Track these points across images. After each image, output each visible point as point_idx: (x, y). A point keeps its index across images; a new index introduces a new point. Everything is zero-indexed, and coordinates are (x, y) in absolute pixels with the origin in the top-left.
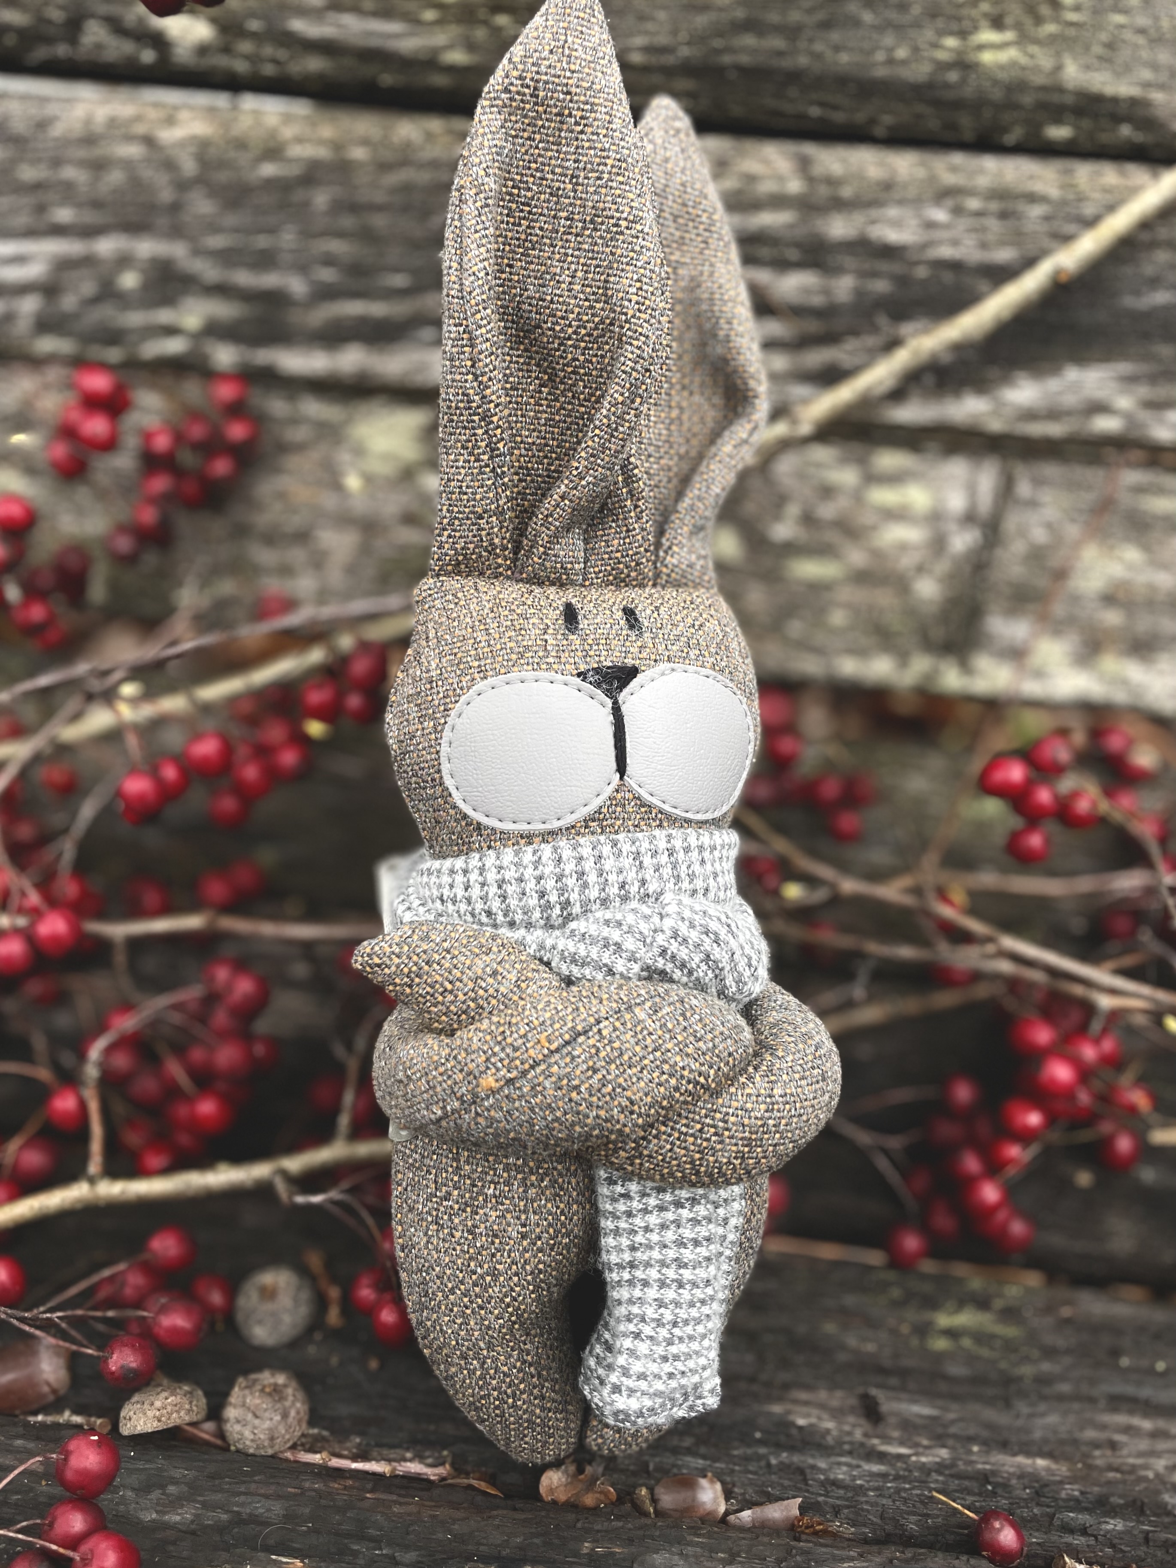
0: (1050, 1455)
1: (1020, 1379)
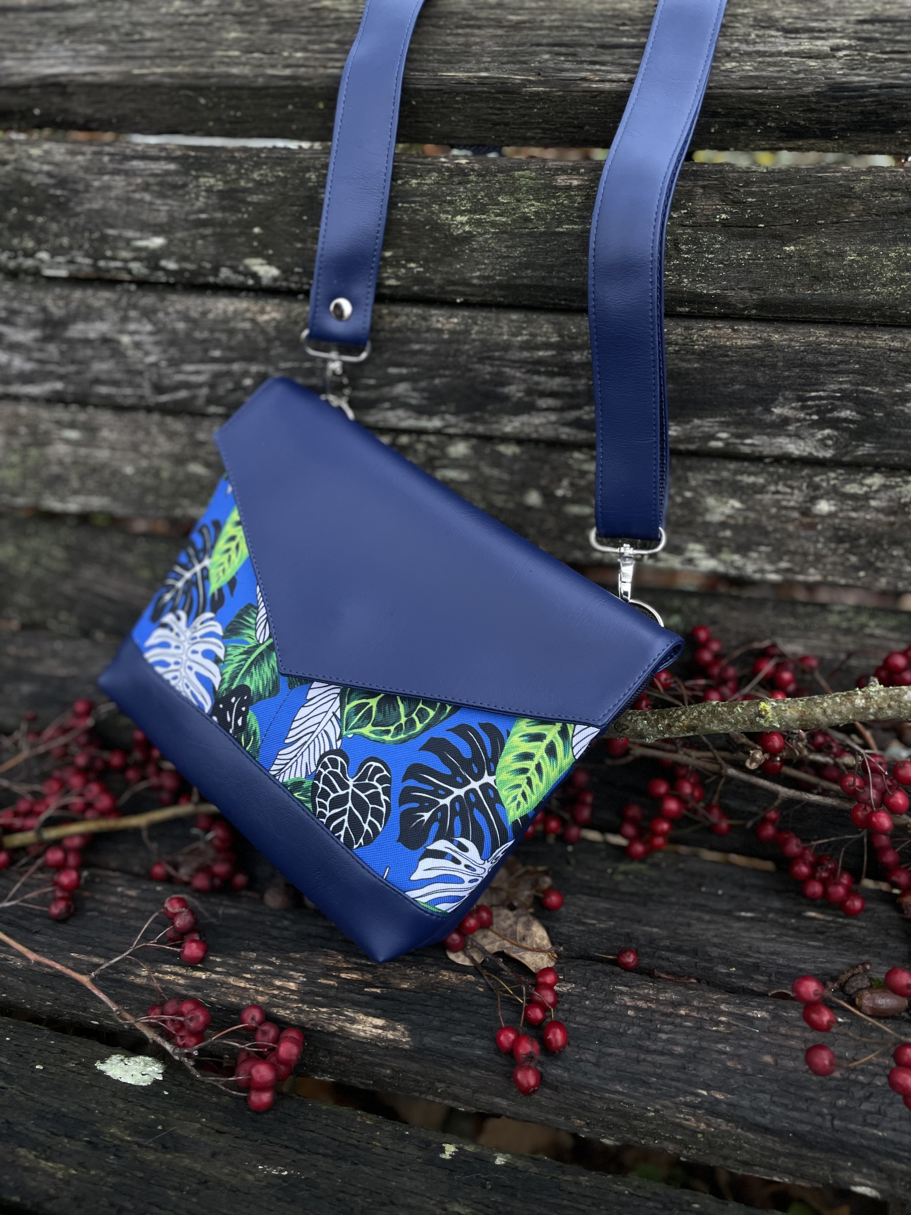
0: (659, 927)
1: (653, 894)
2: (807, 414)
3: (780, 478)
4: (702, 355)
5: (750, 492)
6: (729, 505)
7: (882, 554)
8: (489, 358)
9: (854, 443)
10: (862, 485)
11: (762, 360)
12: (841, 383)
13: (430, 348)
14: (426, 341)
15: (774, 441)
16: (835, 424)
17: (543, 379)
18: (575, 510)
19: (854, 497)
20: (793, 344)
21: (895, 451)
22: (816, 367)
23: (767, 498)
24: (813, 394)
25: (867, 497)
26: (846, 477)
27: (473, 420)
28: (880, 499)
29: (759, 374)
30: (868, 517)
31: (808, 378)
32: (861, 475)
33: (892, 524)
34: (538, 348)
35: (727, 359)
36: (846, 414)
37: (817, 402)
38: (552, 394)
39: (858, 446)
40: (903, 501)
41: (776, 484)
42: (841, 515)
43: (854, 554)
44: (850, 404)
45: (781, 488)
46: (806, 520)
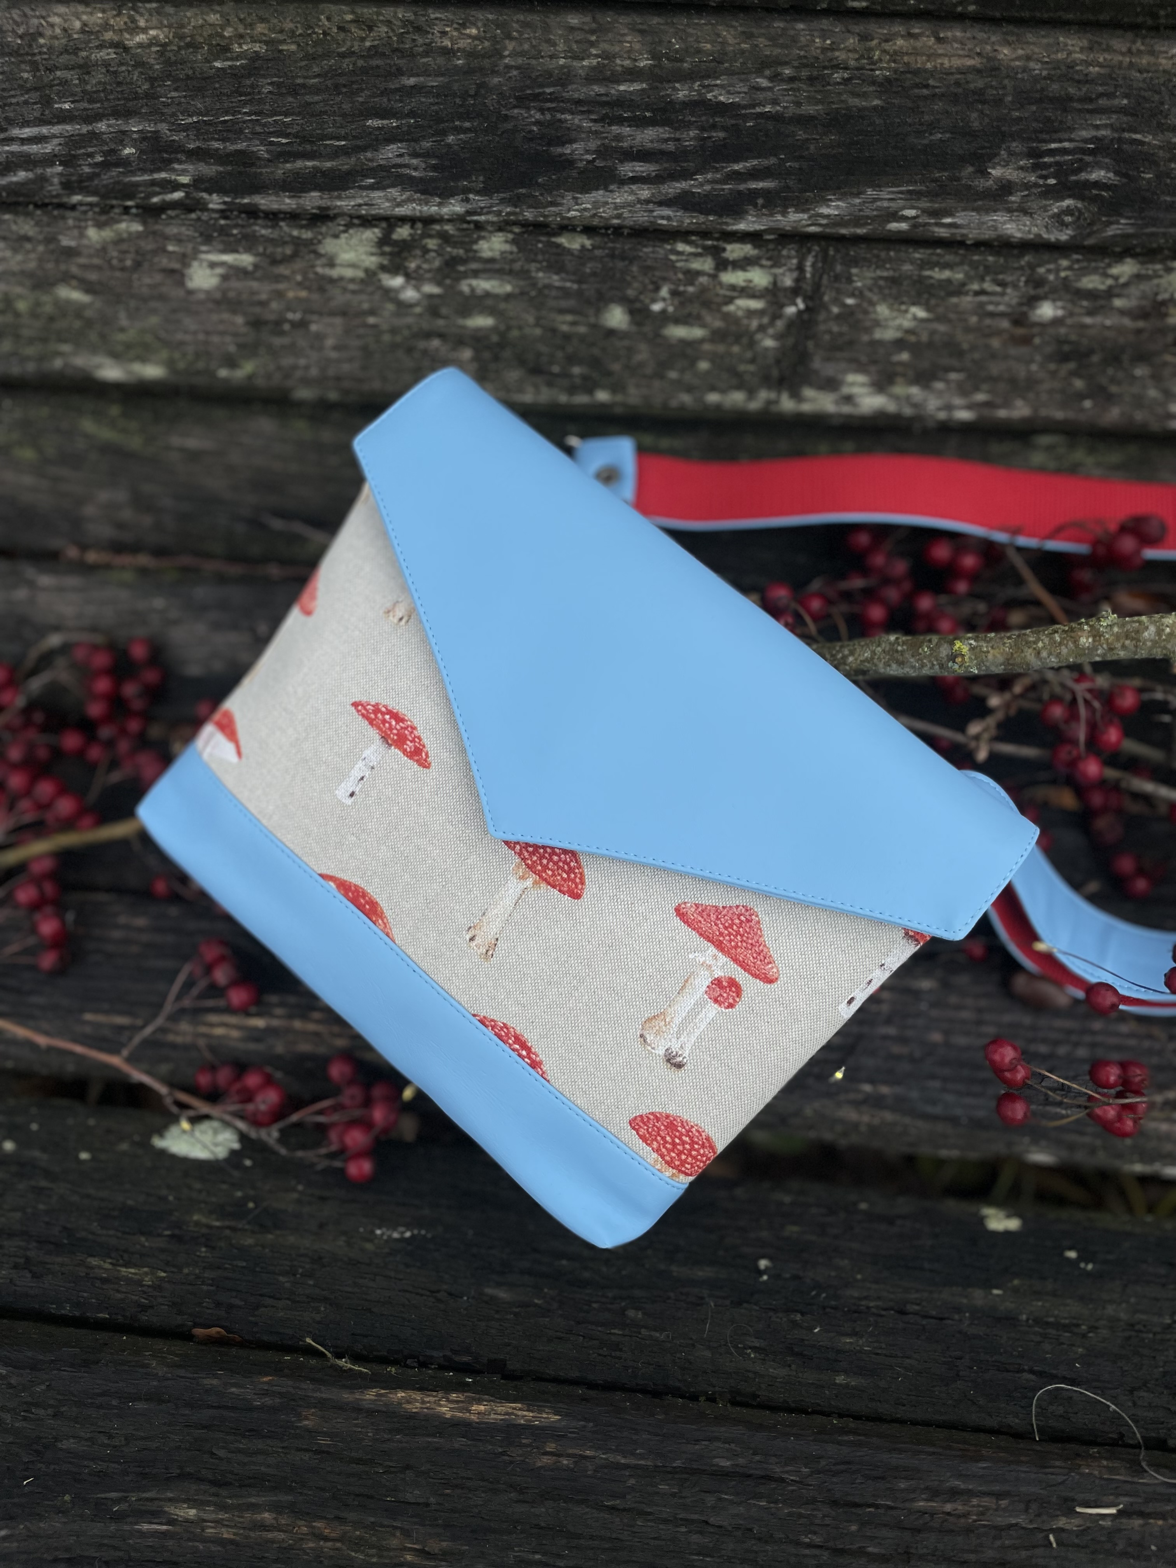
2: (1042, 177)
3: (988, 269)
4: (886, 86)
5: (942, 294)
6: (909, 316)
7: (1120, 375)
8: (536, 97)
9: (1104, 219)
10: (1106, 275)
11: (980, 92)
12: (1097, 127)
13: (433, 82)
14: (426, 73)
15: (986, 218)
16: (1081, 190)
17: (627, 130)
18: (679, 332)
19: (1092, 295)
20: (1032, 65)
21: (1162, 230)
22: (1063, 103)
23: (967, 301)
24: (1053, 146)
25: (1110, 294)
26: (1085, 264)
27: (516, 201)
28: (1128, 297)
29: (974, 115)
30: (1108, 322)
31: (1049, 119)
32: (1107, 261)
33: (1139, 332)
34: (616, 79)
35: (925, 92)
36: (1098, 175)
37: (1058, 158)
38: (643, 155)
39: (1109, 223)
40: (1160, 298)
41: (982, 279)
42: (1069, 321)
43: (1080, 376)
44: (1107, 160)
45: (988, 286)
46: (1020, 331)
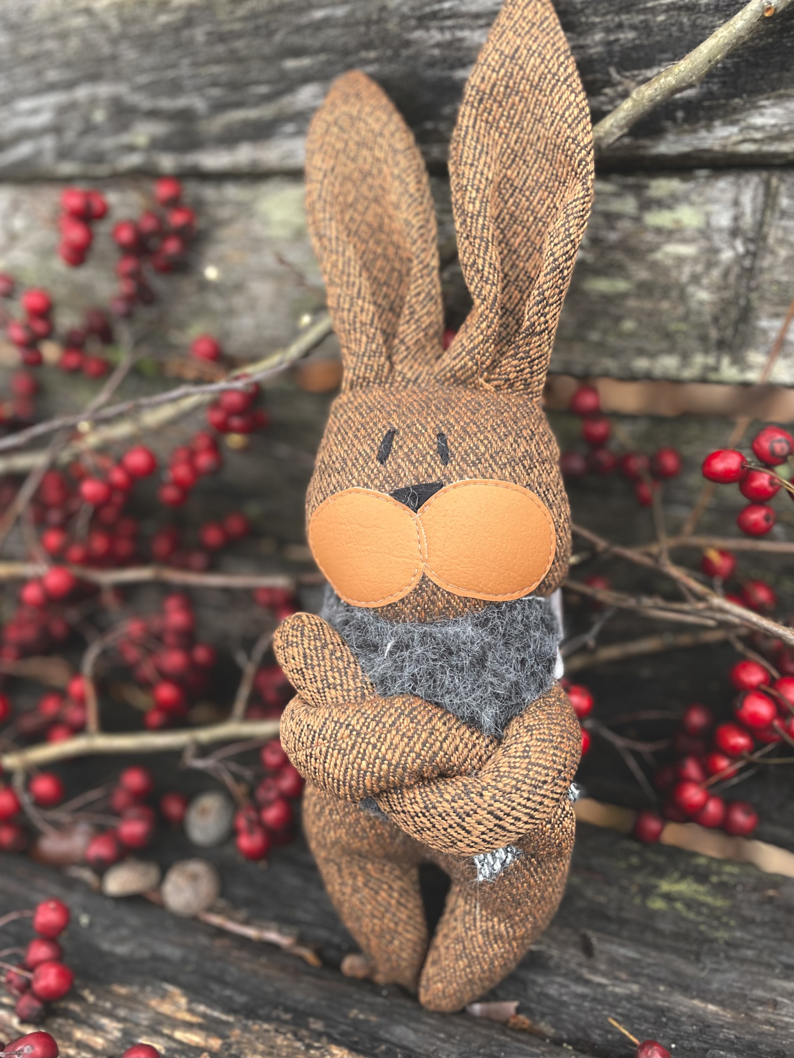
0: (721, 1004)
1: (715, 940)
